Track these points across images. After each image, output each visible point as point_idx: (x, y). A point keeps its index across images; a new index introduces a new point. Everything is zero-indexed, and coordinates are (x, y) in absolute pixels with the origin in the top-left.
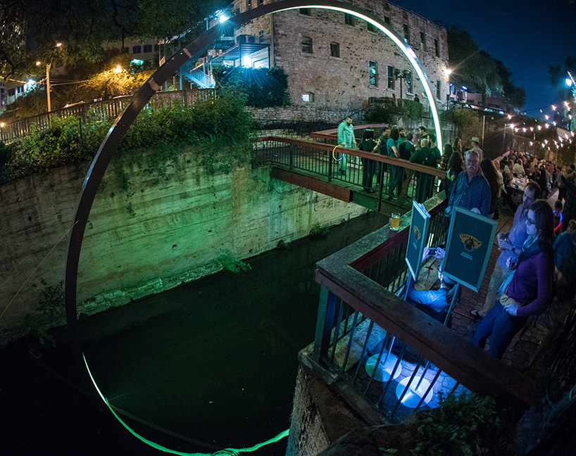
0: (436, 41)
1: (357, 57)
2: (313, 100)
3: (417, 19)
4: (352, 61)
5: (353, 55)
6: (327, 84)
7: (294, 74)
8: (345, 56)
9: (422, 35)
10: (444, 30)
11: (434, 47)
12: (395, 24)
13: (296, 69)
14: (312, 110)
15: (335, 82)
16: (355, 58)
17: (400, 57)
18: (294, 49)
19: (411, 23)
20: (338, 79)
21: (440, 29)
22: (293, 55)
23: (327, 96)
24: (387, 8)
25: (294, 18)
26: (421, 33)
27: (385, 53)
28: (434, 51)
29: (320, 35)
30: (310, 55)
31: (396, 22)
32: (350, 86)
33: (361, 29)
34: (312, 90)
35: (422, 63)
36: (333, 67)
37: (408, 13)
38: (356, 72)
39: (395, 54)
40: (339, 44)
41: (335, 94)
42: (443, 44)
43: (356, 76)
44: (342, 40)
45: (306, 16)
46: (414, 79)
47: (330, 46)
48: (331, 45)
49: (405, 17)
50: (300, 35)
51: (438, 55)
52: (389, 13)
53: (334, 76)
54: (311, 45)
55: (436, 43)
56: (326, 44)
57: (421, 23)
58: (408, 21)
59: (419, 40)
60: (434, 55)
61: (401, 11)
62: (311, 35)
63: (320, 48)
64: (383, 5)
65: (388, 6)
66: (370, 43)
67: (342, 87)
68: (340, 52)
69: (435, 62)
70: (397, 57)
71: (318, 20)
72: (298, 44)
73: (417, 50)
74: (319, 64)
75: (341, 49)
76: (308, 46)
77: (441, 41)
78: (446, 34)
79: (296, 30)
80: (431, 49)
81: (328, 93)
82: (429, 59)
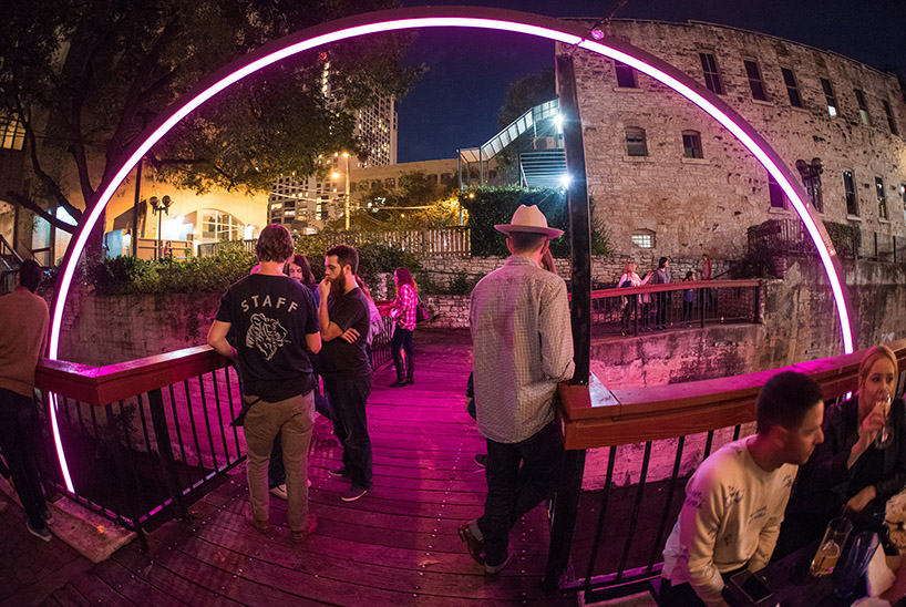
0: (885, 103)
1: (739, 154)
2: (654, 244)
3: (843, 65)
4: (728, 162)
5: (730, 150)
6: (680, 211)
7: (612, 196)
8: (714, 153)
9: (860, 95)
10: (894, 79)
11: (885, 116)
12: (805, 80)
13: (617, 188)
14: (643, 264)
15: (697, 207)
16: (734, 155)
17: (825, 144)
18: (611, 152)
19: (833, 73)
20: (703, 202)
21: (887, 78)
22: (610, 162)
23: (681, 235)
24: (783, 52)
25: (607, 96)
26: (855, 90)
27: (794, 139)
28: (887, 123)
29: (661, 120)
30: (641, 159)
31: (806, 76)
32: (728, 213)
33: (740, 99)
34: (651, 225)
35: (869, 150)
36: (691, 179)
37: (824, 56)
38: (738, 183)
39: (815, 138)
40: (699, 133)
41: (698, 230)
42: (898, 107)
43: (739, 191)
44: (705, 124)
45: (629, 90)
46: (859, 186)
47: (681, 139)
48: (684, 136)
49: (821, 64)
50: (620, 125)
51: (894, 131)
52: (787, 60)
53: (694, 194)
54: (643, 140)
55: (887, 107)
56: (674, 136)
57: (851, 71)
58: (827, 71)
59: (855, 104)
60: (888, 131)
61: (810, 52)
62: (642, 122)
63: (661, 145)
64: (774, 47)
65: (785, 48)
66: (763, 123)
67: (713, 215)
68: (704, 147)
69: (893, 147)
70: (819, 144)
71: (653, 94)
72: (617, 141)
73: (856, 124)
74: (661, 174)
75: (704, 141)
76: (637, 144)
77: (894, 102)
78: (899, 87)
79: (611, 117)
80: (880, 121)
81: (683, 229)
82: (880, 141)
